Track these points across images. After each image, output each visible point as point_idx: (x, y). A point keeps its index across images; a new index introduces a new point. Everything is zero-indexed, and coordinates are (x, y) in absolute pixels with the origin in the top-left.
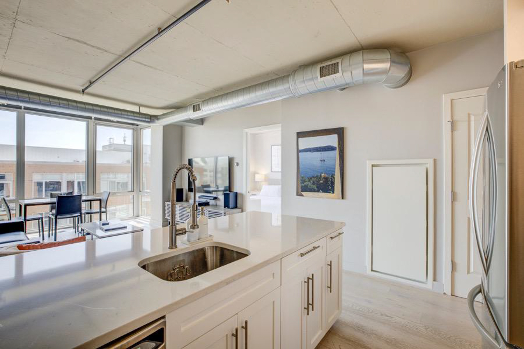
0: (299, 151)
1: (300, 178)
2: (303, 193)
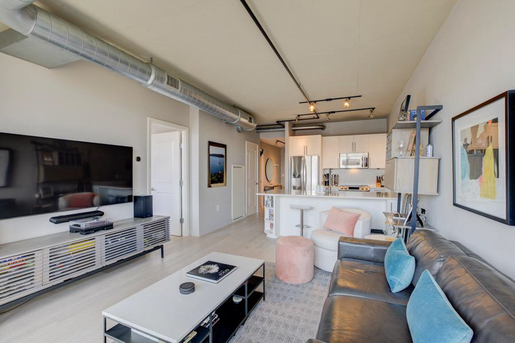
0: (210, 155)
1: (210, 175)
2: (212, 185)
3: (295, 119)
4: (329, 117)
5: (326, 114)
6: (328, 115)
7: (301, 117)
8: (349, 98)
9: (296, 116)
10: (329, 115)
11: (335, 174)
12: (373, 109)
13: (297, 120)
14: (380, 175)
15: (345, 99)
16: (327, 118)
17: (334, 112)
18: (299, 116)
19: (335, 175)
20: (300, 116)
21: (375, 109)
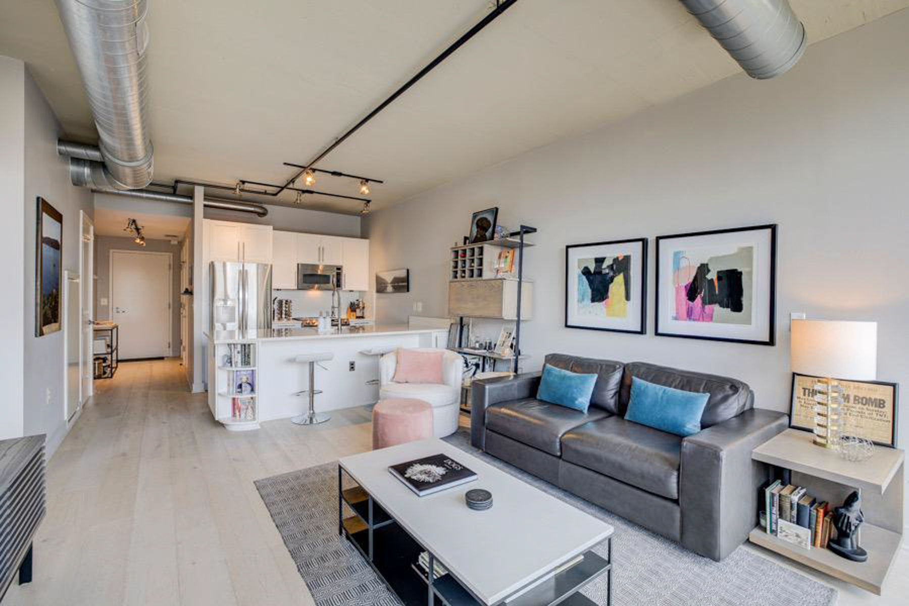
0: (39, 239)
2: (45, 329)
3: (234, 187)
4: (301, 198)
5: (298, 193)
6: (300, 195)
7: (247, 186)
8: (367, 180)
9: (238, 181)
10: (302, 195)
11: (286, 299)
12: (369, 201)
13: (238, 190)
14: (354, 300)
15: (360, 180)
16: (297, 200)
17: (311, 192)
18: (243, 182)
19: (287, 301)
20: (246, 184)
21: (370, 203)
